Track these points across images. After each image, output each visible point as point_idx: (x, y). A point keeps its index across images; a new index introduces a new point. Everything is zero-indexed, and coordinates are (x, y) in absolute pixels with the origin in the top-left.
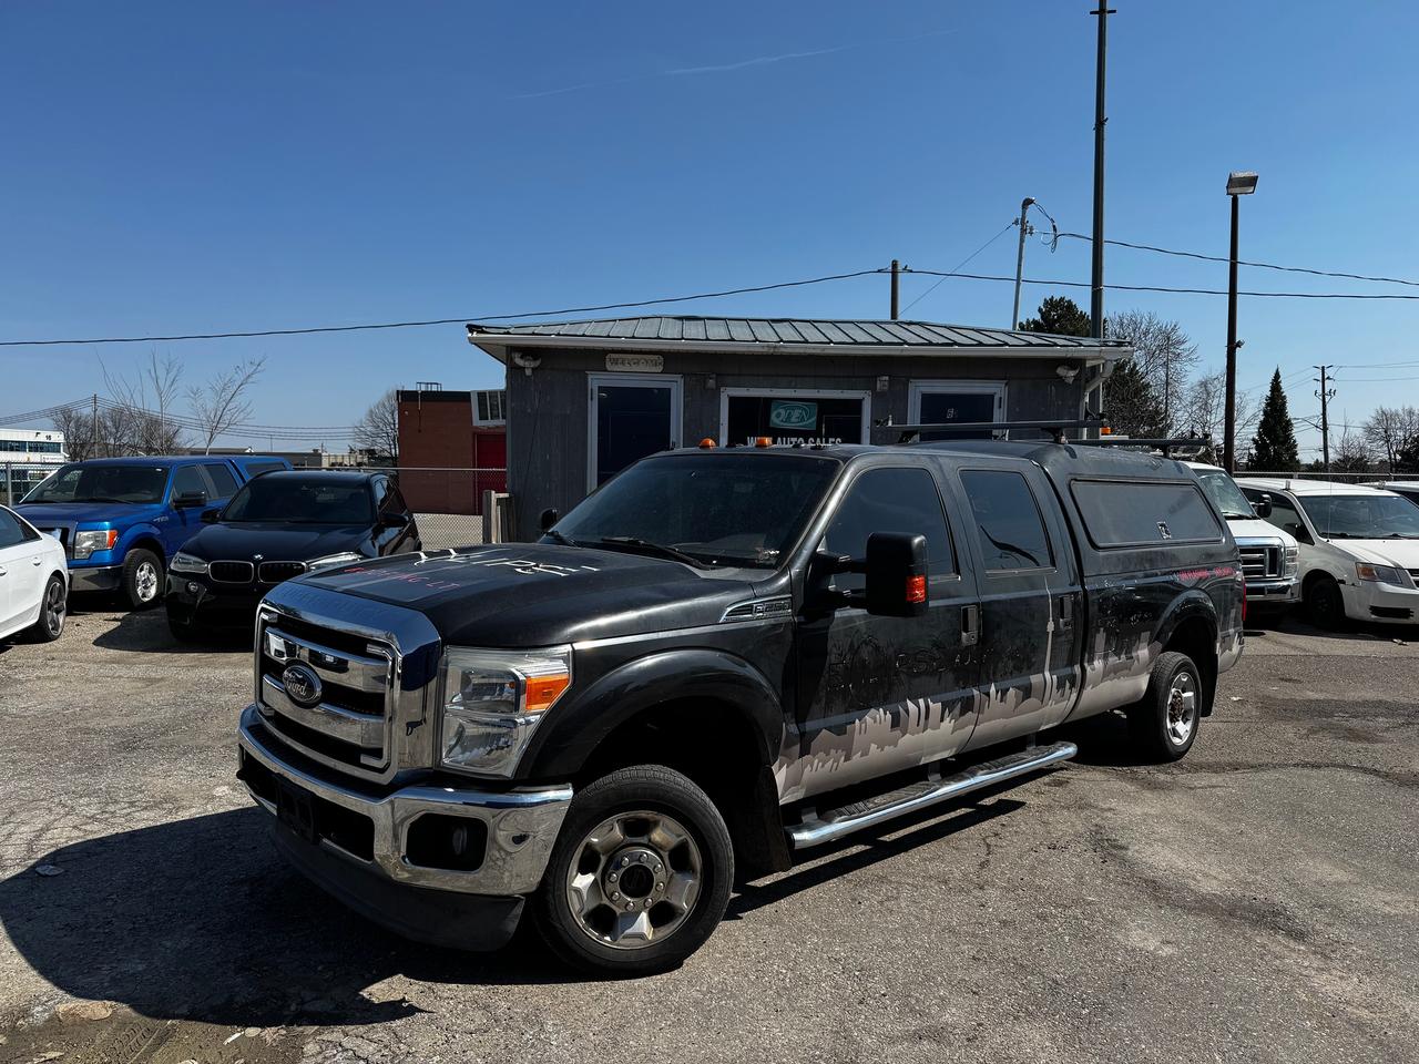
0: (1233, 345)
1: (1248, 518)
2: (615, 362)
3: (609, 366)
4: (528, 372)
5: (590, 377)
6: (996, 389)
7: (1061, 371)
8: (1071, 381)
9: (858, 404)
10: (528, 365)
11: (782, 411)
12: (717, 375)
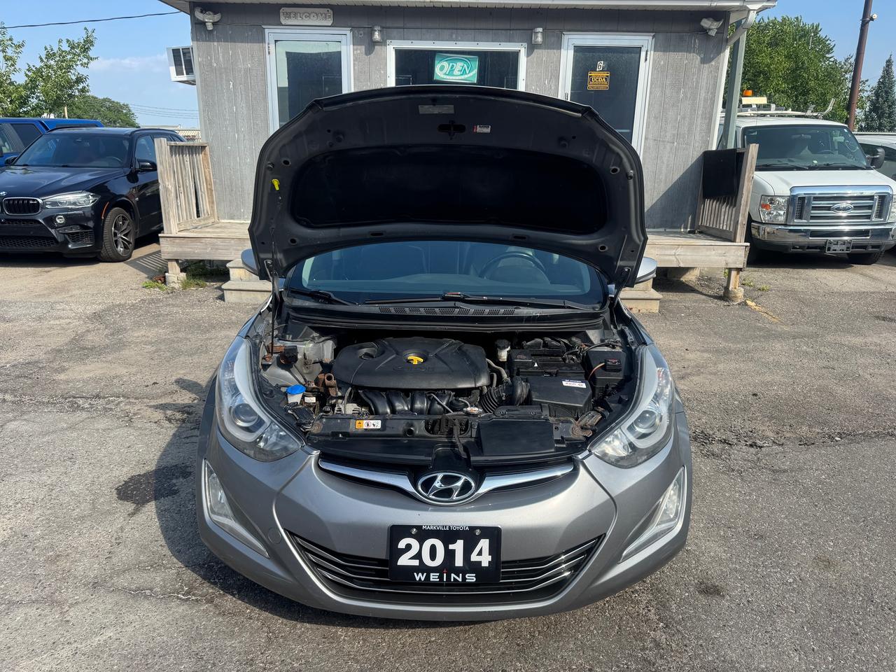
0: (866, 21)
1: (862, 169)
2: (288, 15)
4: (210, 27)
5: (267, 31)
6: (643, 41)
7: (706, 23)
8: (713, 33)
9: (514, 56)
10: (209, 19)
11: (445, 64)
12: (383, 28)
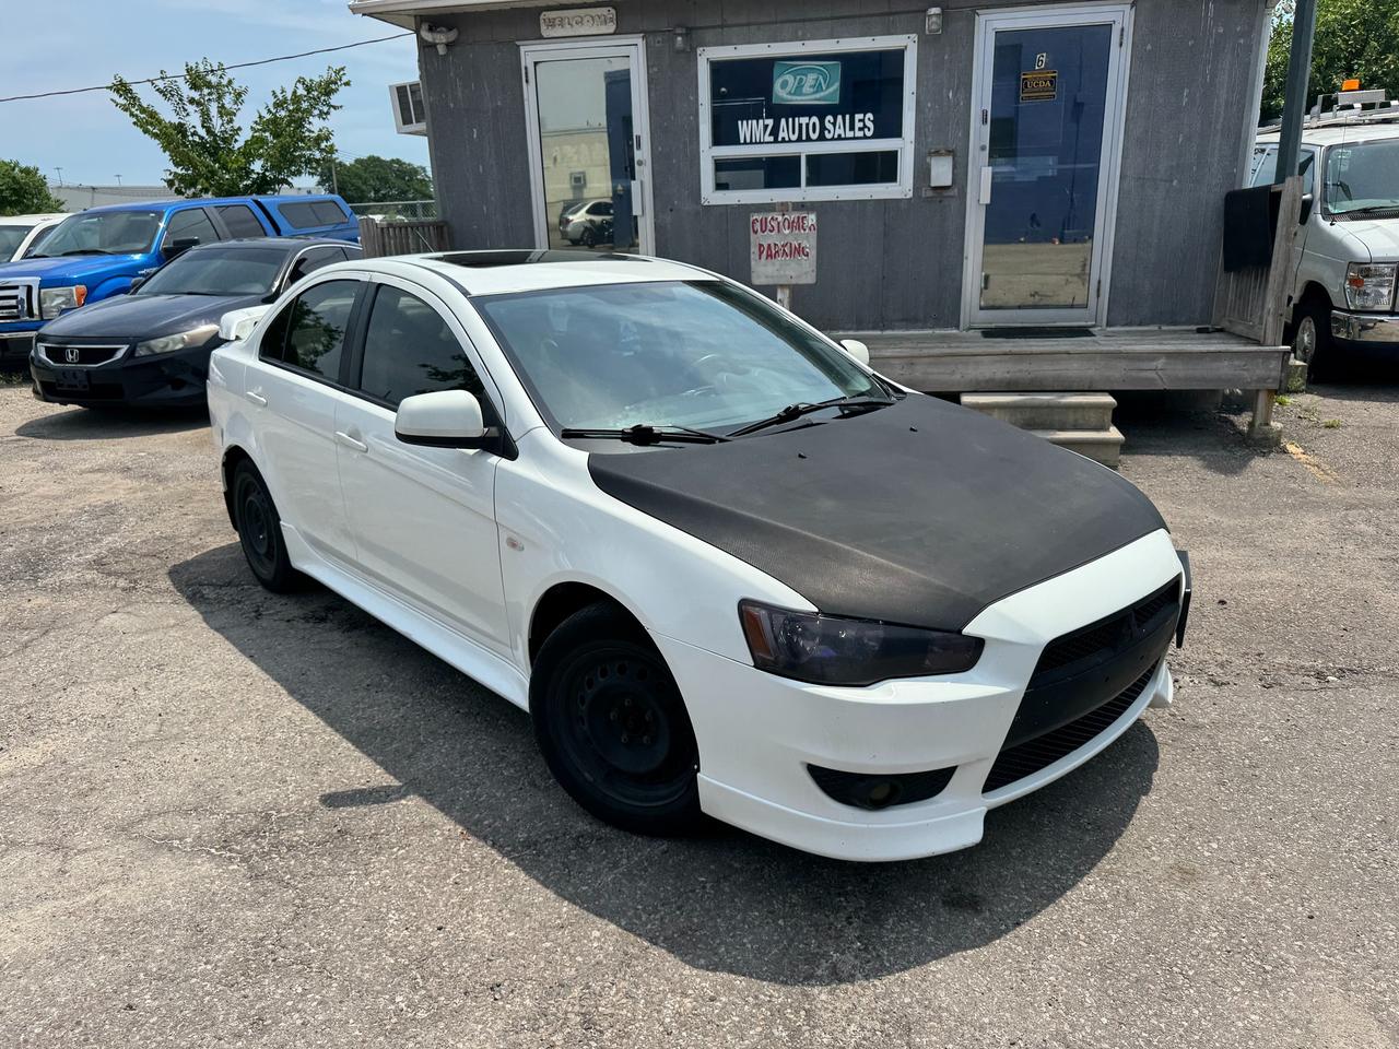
3: (545, 32)
4: (441, 50)
5: (522, 49)
6: (1115, 14)
9: (898, 55)
10: (441, 38)
11: (789, 78)
